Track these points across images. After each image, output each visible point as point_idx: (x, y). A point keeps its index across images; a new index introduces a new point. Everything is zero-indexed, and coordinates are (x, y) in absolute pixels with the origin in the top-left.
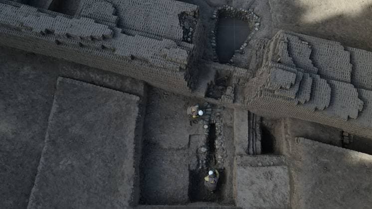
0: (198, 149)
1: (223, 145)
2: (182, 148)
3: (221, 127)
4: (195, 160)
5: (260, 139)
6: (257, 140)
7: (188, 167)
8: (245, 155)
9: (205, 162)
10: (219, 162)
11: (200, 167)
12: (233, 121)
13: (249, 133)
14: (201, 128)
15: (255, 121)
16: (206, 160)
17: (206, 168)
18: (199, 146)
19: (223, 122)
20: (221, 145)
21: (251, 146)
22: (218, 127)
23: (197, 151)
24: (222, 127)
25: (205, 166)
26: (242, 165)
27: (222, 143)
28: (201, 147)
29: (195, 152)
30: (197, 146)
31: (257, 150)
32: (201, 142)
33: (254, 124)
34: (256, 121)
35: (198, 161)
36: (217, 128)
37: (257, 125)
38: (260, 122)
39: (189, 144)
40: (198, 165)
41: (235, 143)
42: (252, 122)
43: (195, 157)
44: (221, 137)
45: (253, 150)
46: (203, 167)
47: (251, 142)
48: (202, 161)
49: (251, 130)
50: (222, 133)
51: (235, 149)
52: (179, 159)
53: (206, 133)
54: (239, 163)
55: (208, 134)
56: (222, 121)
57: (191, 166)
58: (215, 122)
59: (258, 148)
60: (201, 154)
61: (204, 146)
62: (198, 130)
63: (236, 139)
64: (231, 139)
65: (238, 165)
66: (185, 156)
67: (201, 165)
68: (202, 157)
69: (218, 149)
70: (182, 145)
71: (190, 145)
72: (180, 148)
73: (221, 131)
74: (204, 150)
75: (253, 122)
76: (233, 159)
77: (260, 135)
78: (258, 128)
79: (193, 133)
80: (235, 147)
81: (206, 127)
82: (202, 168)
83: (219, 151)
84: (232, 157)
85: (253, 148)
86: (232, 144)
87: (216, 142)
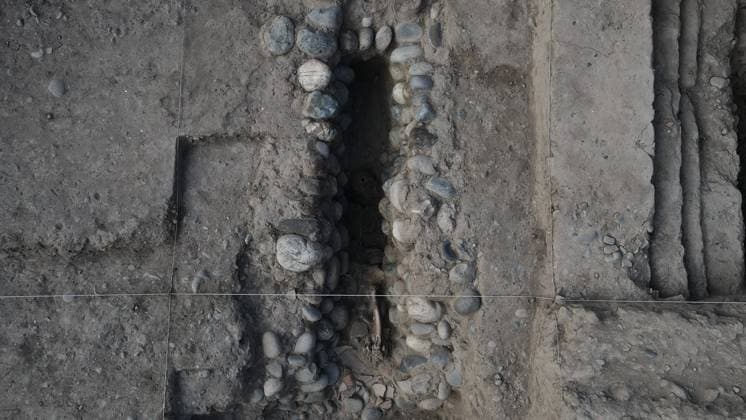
0: (247, 248)
1: (443, 220)
2: (118, 246)
3: (428, 80)
4: (222, 334)
5: (734, 170)
6: (713, 175)
7: (163, 395)
8: (627, 303)
9: (304, 344)
10: (412, 343)
11: (270, 388)
12: (530, 33)
13: (657, 122)
14: (273, 87)
15: (693, 31)
16: (315, 329)
17: (318, 387)
18: (259, 224)
19: (451, 35)
20: (430, 219)
21: (673, 224)
22: (405, 82)
23: (242, 260)
24: (440, 81)
25: (306, 376)
26: (609, 395)
27: (437, 203)
28: (276, 234)
29: (222, 272)
30: (243, 230)
31: (713, 254)
32: (275, 193)
33: (691, 53)
34: (701, 34)
35: (252, 338)
36: (398, 93)
37: (710, 59)
38: (729, 38)
39: (178, 210)
40: (253, 374)
41: (540, 201)
42: (674, 33)
43: (224, 314)
44: (434, 152)
45: (686, 260)
46: (289, 384)
47: (674, 192)
48: (285, 342)
49: (673, 100)
50: (439, 126)
51: (541, 253)
52: (92, 329)
53: (311, 128)
54: (581, 375)
55: (325, 133)
56: (438, 34)
57: (192, 384)
58: (383, 39)
59: (722, 241)
60: (277, 288)
61: (294, 229)
62: (247, 101)
63: (552, 168)
64: (510, 171)
65: (580, 392)
66: (139, 306)
67: (274, 370)
68: (278, 312)
69: (411, 247)
70: (114, 216)
71: (190, 222)
72: (99, 240)
73: (432, 110)
74: (293, 255)
75: (681, 40)
76: (525, 332)
77: (731, 141)
78: (718, 83)
79: (212, 124)
80: (539, 235)
81: (314, 74)
82: (282, 393)
83: (411, 260)
84: (520, 313)
85: (685, 241)
86: (518, 210)
87: (394, 191)
